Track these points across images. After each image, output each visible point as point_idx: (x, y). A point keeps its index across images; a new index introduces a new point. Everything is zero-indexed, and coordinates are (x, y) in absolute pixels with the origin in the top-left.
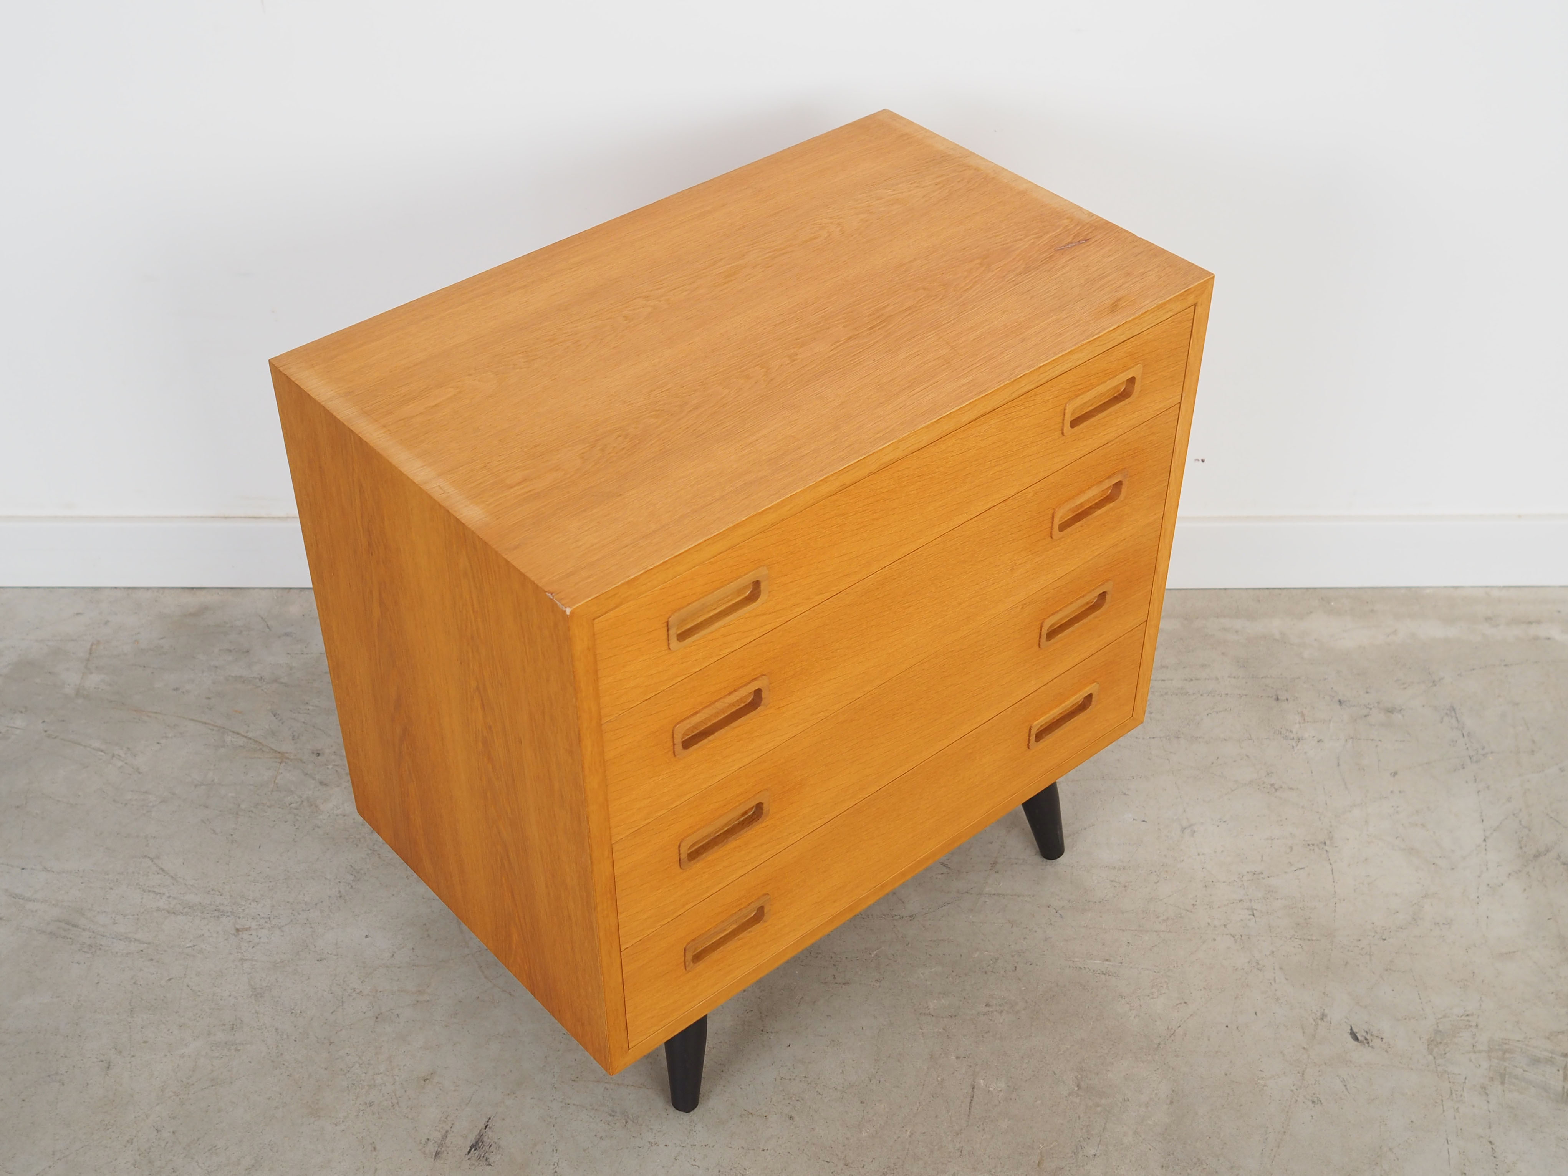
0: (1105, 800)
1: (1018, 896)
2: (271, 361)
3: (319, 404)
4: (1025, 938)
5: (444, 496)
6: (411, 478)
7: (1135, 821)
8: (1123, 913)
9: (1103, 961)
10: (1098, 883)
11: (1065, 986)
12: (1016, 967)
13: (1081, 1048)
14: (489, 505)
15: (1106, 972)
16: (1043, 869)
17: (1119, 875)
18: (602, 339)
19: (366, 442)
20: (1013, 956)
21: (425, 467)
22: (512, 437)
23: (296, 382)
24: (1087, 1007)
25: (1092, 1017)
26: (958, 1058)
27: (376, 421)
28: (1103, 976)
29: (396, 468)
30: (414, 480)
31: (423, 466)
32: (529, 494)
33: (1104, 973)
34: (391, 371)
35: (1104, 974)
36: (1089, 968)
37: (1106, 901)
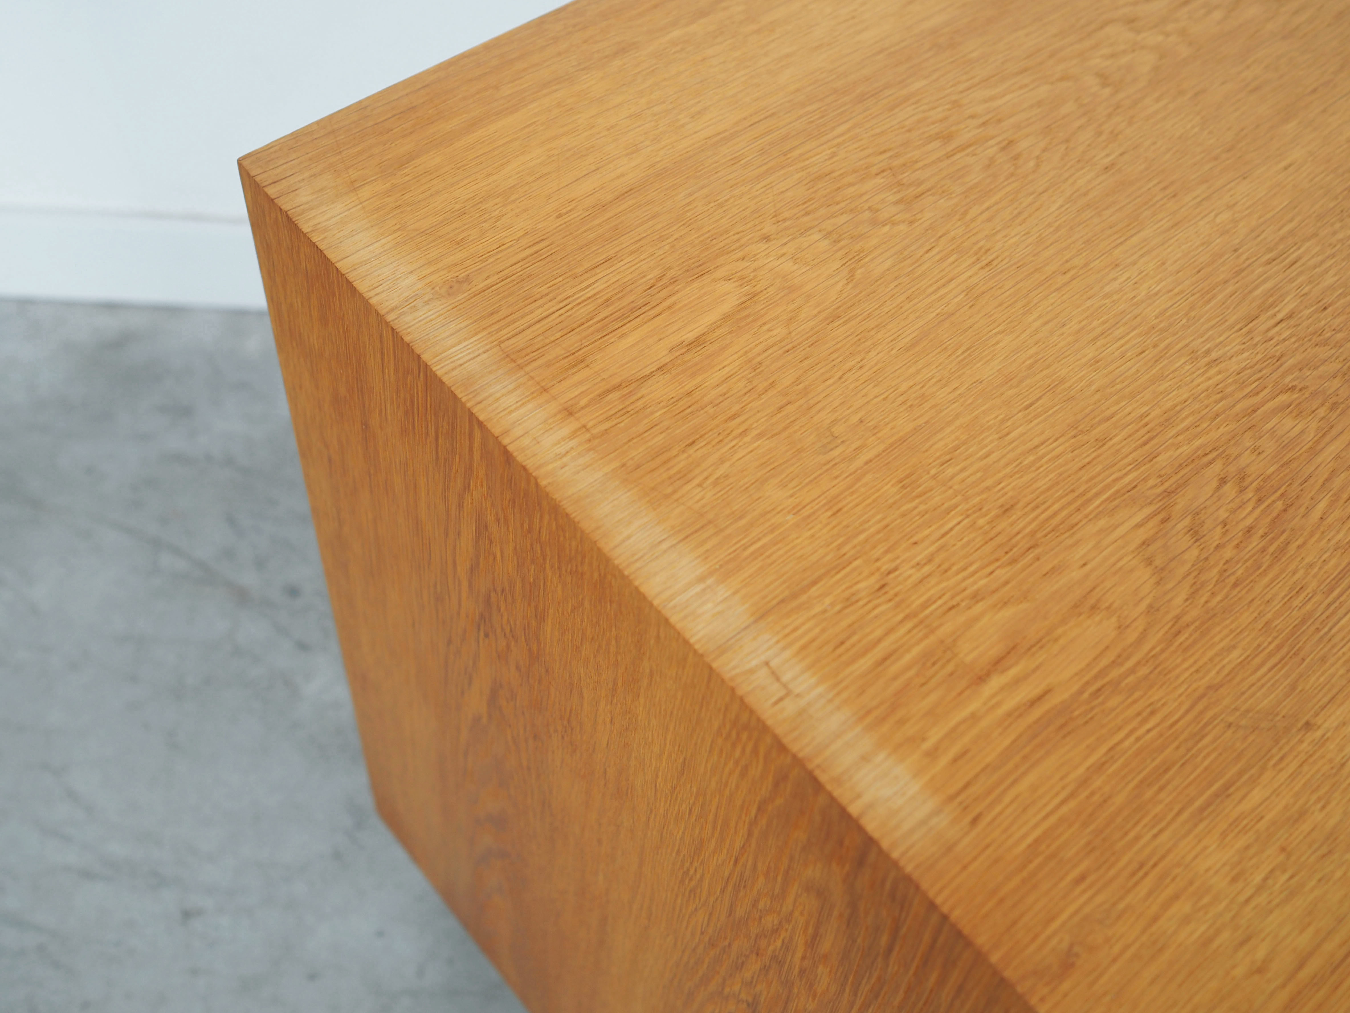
2: (245, 163)
3: (380, 318)
5: (790, 707)
6: (678, 626)
14: (932, 754)
18: (1067, 141)
19: (524, 468)
21: (710, 581)
22: (933, 472)
23: (314, 239)
27: (545, 390)
29: (626, 580)
30: (687, 635)
31: (701, 579)
32: (1037, 713)
34: (560, 216)
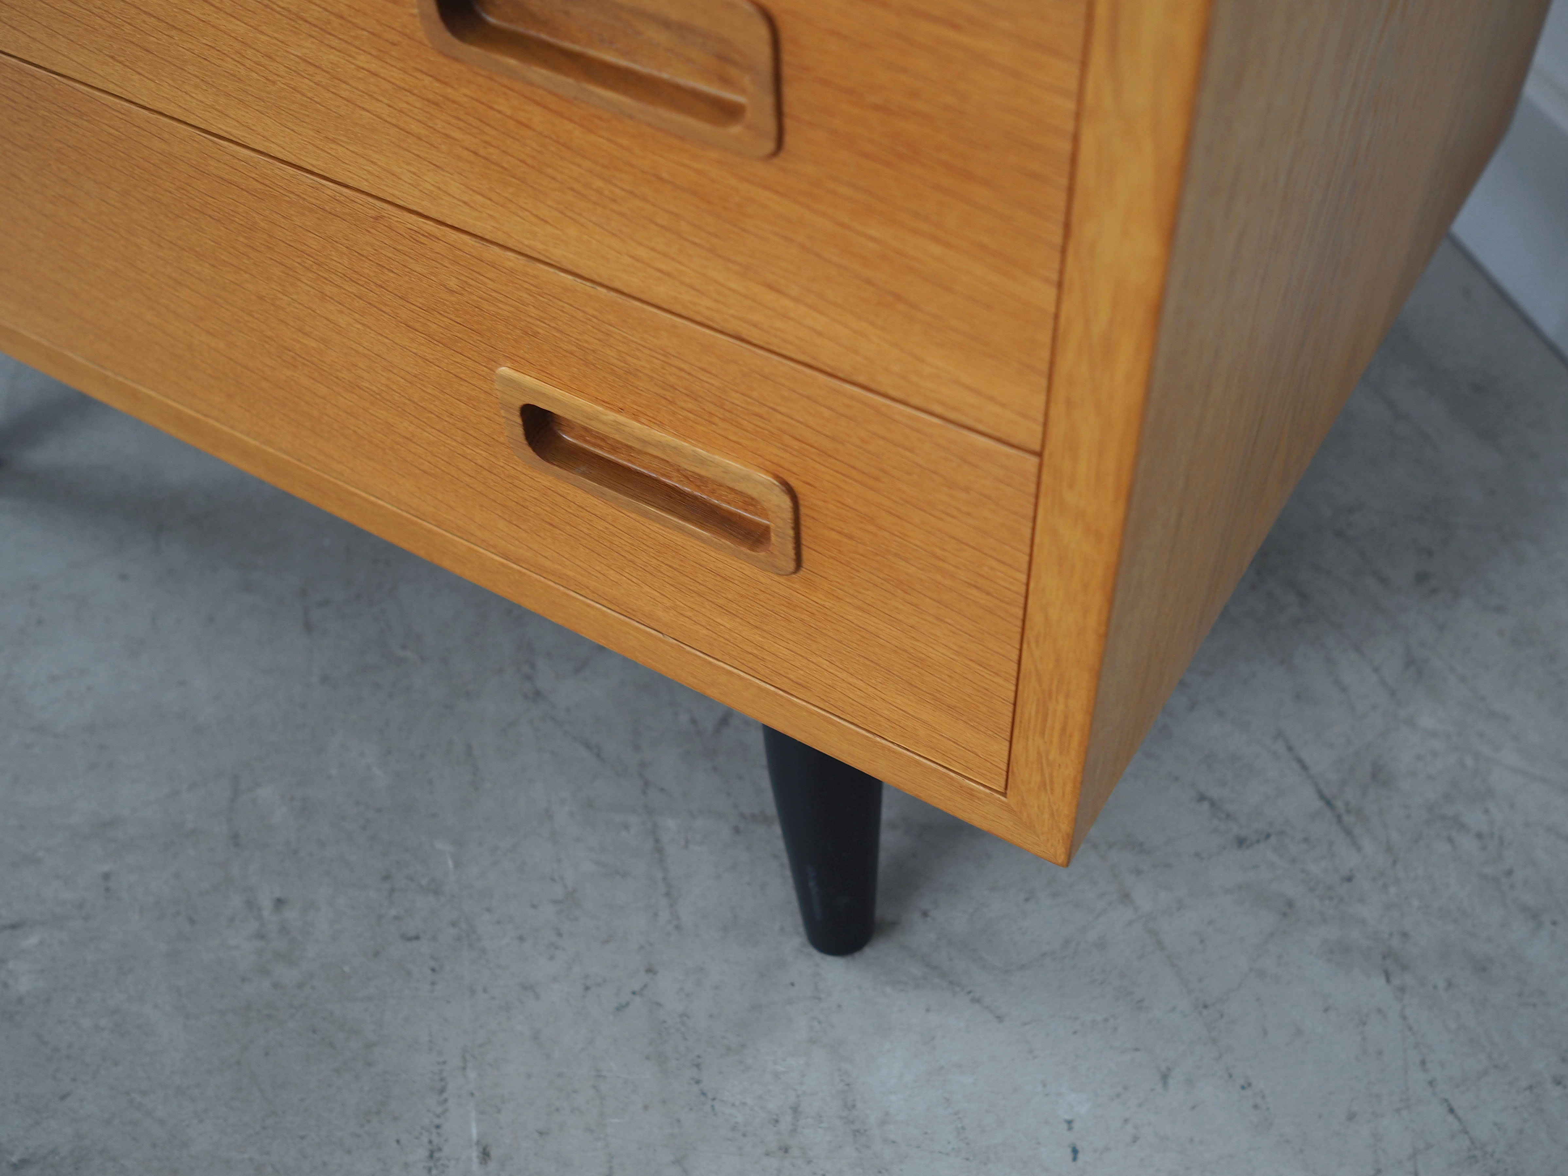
0: (1115, 1029)
1: (668, 894)
4: (521, 939)
7: (1065, 1126)
8: (677, 1162)
9: (478, 1143)
10: (777, 1075)
11: (370, 1064)
12: (417, 938)
13: (154, 1146)
15: (439, 1159)
16: (782, 929)
17: (825, 1125)
20: (454, 924)
24: (302, 1133)
25: (268, 1154)
26: (106, 876)
28: (422, 1153)
33: (436, 1155)
35: (431, 1156)
36: (445, 1111)
37: (713, 1107)
